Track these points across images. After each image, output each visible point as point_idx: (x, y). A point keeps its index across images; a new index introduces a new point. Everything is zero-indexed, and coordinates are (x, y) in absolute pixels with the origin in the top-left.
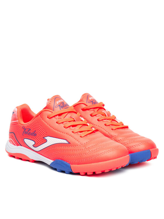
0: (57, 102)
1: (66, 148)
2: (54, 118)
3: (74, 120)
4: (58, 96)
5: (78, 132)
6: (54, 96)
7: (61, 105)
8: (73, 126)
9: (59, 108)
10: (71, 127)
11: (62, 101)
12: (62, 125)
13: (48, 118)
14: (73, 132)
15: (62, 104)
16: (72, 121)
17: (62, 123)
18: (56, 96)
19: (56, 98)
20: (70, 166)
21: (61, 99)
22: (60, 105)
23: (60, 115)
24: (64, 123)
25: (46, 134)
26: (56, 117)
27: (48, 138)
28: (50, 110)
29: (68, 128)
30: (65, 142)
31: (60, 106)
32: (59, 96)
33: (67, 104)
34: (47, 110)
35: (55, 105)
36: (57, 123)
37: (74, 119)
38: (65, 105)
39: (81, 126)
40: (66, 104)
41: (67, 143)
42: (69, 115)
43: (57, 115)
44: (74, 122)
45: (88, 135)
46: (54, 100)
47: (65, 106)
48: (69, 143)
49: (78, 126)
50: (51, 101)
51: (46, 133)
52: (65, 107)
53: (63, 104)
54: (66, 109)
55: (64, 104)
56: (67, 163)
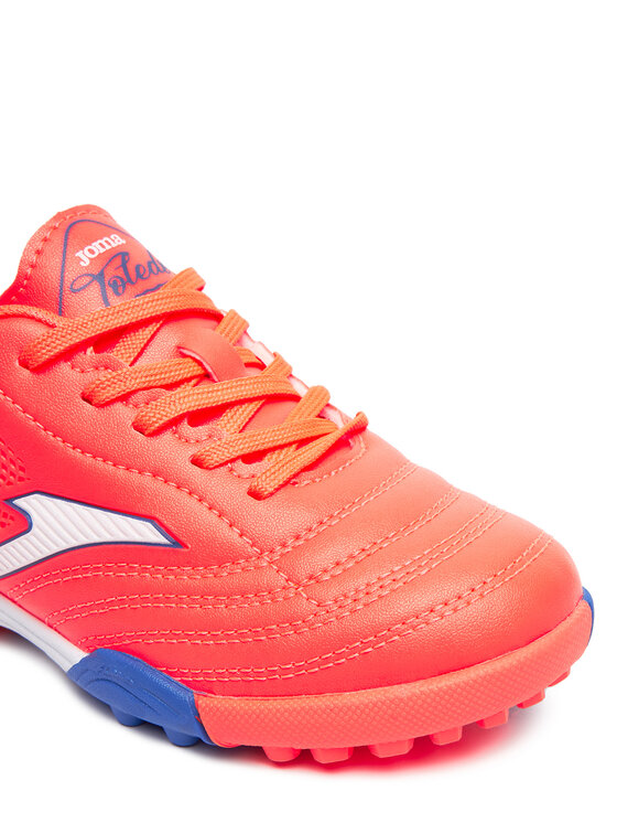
0: (80, 254)
1: (158, 577)
2: (65, 367)
3: (199, 371)
4: (88, 208)
5: (233, 461)
6: (59, 216)
7: (110, 272)
8: (199, 417)
9: (94, 292)
10: (185, 427)
11: (116, 241)
12: (124, 414)
13: (24, 364)
14: (197, 462)
15: (118, 262)
16: (188, 380)
17: (125, 398)
18: (74, 210)
19: (76, 224)
20: (195, 706)
21: (110, 227)
22: (102, 274)
23: (105, 341)
24: (134, 398)
25: (21, 479)
26: (79, 358)
27: (32, 504)
28: (33, 311)
29: (168, 436)
30: (145, 532)
31: (100, 277)
32: (98, 210)
33: (152, 262)
34: (15, 308)
35: (69, 277)
36: (87, 398)
37: (200, 364)
38: (138, 267)
39: (251, 408)
40: (143, 262)
41: (162, 540)
42: (169, 337)
43: (80, 347)
44: (205, 386)
45: (306, 479)
46: (58, 240)
47: (140, 277)
48: (178, 542)
49: (229, 414)
50: (38, 252)
51: (22, 469)
52: (142, 286)
53: (124, 266)
54: (141, 300)
55: (131, 268)
56: (173, 686)
